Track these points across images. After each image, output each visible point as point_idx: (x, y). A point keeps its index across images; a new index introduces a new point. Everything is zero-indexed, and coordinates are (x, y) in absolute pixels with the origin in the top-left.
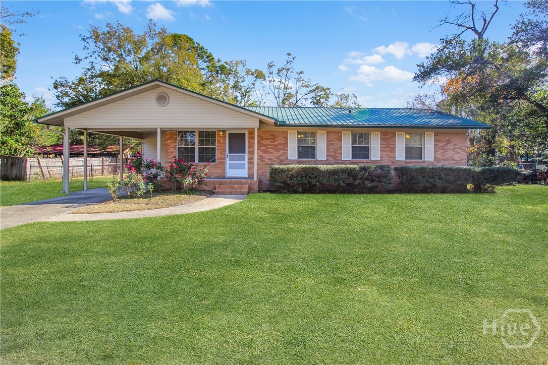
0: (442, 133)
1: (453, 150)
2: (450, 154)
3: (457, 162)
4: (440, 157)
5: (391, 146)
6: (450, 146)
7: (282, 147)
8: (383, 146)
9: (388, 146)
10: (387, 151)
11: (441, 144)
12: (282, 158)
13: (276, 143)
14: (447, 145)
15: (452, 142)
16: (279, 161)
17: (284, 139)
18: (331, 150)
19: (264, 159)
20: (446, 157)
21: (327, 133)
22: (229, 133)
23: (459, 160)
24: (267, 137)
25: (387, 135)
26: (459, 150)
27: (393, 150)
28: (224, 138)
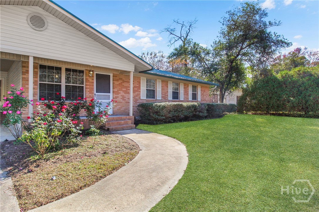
5: (187, 92)
7: (136, 89)
12: (137, 98)
16: (135, 100)
17: (138, 83)
18: (164, 93)
19: (125, 99)
22: (96, 74)
24: (126, 81)
25: (186, 85)
28: (92, 78)
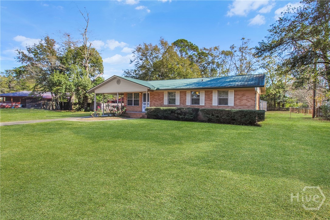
0: (239, 90)
1: (246, 100)
2: (244, 102)
3: (249, 107)
4: (238, 104)
5: (210, 98)
6: (245, 98)
8: (206, 98)
9: (209, 98)
10: (208, 100)
11: (238, 97)
12: (162, 104)
13: (160, 97)
14: (243, 97)
15: (246, 95)
16: (160, 105)
17: (162, 95)
18: (182, 100)
20: (241, 104)
21: (180, 92)
23: (250, 106)
25: (208, 92)
26: (250, 100)
27: (211, 100)
